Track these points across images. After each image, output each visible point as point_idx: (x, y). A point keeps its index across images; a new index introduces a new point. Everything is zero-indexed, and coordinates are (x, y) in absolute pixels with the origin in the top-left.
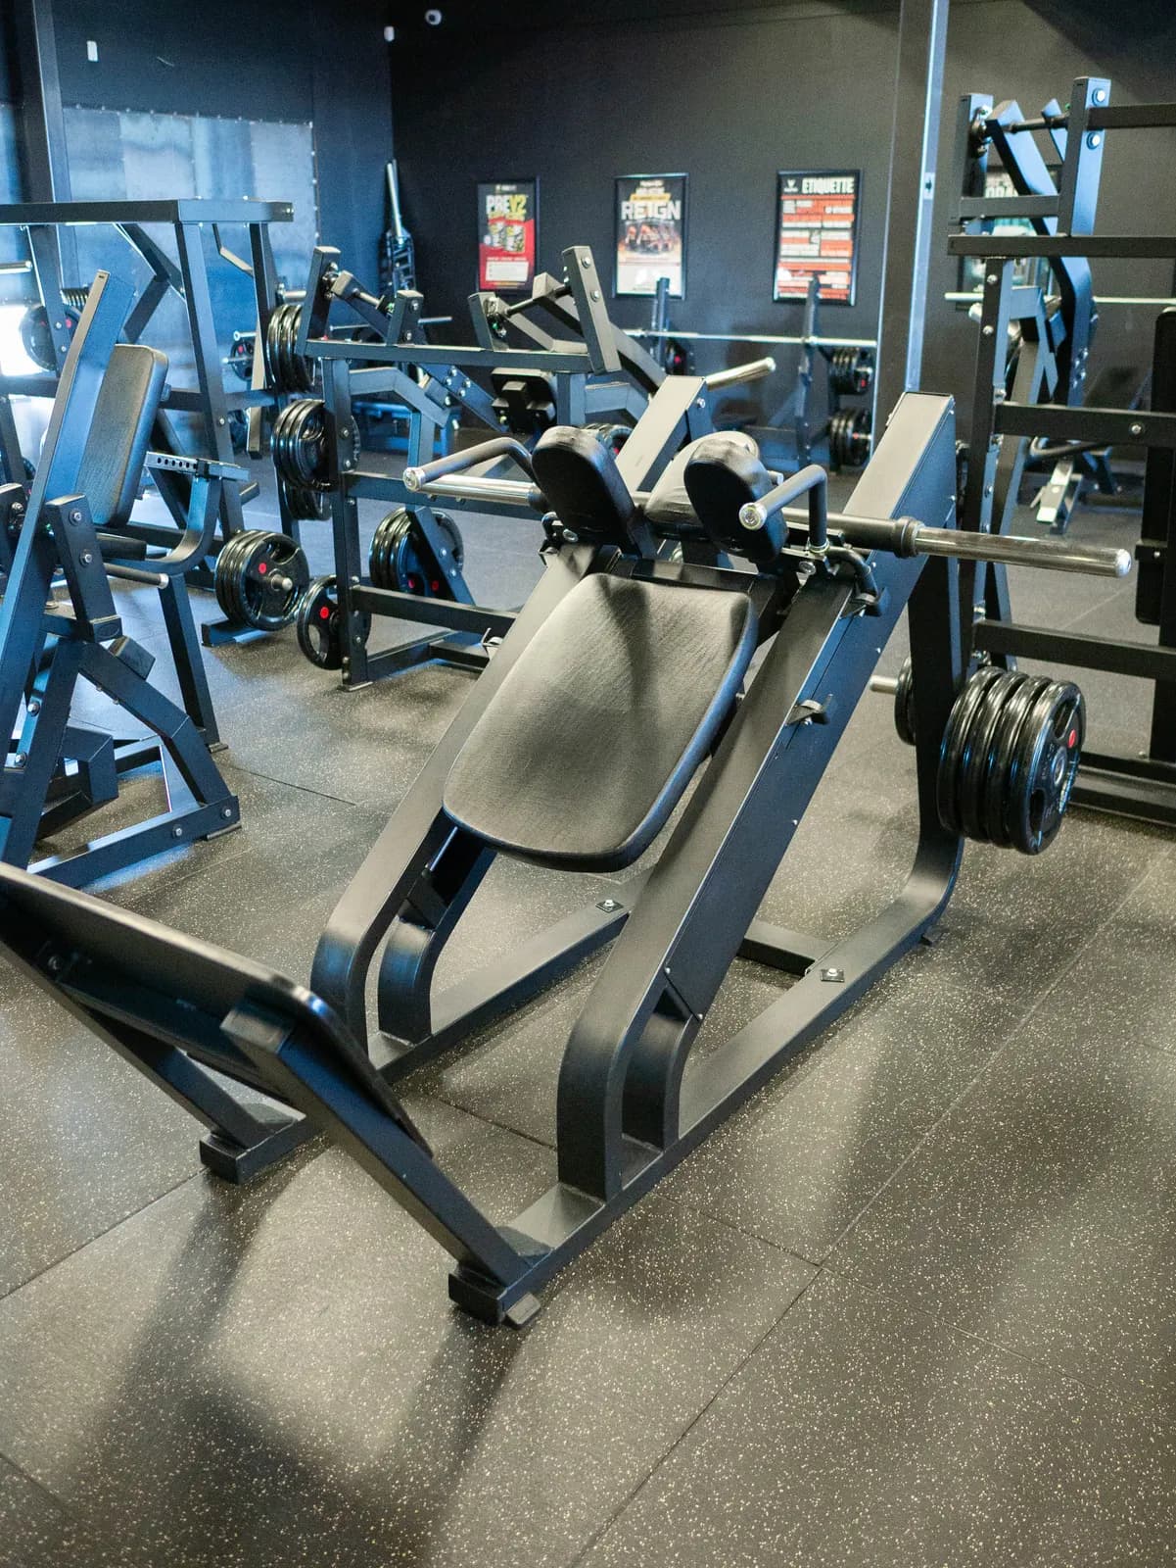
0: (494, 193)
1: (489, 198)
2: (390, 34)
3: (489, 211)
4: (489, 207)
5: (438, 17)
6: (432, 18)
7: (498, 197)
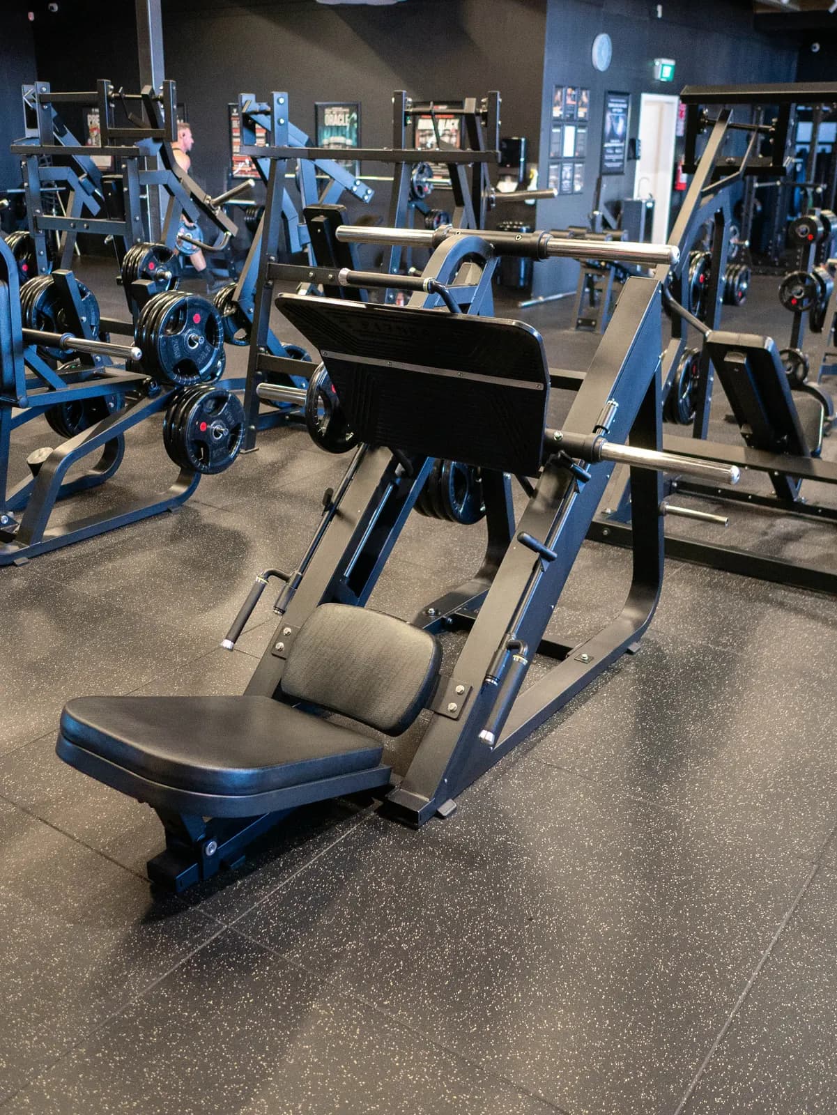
0: (91, 113)
1: (89, 116)
2: (31, 17)
3: (89, 124)
4: (89, 121)
5: (56, 8)
6: (52, 8)
7: (93, 116)
